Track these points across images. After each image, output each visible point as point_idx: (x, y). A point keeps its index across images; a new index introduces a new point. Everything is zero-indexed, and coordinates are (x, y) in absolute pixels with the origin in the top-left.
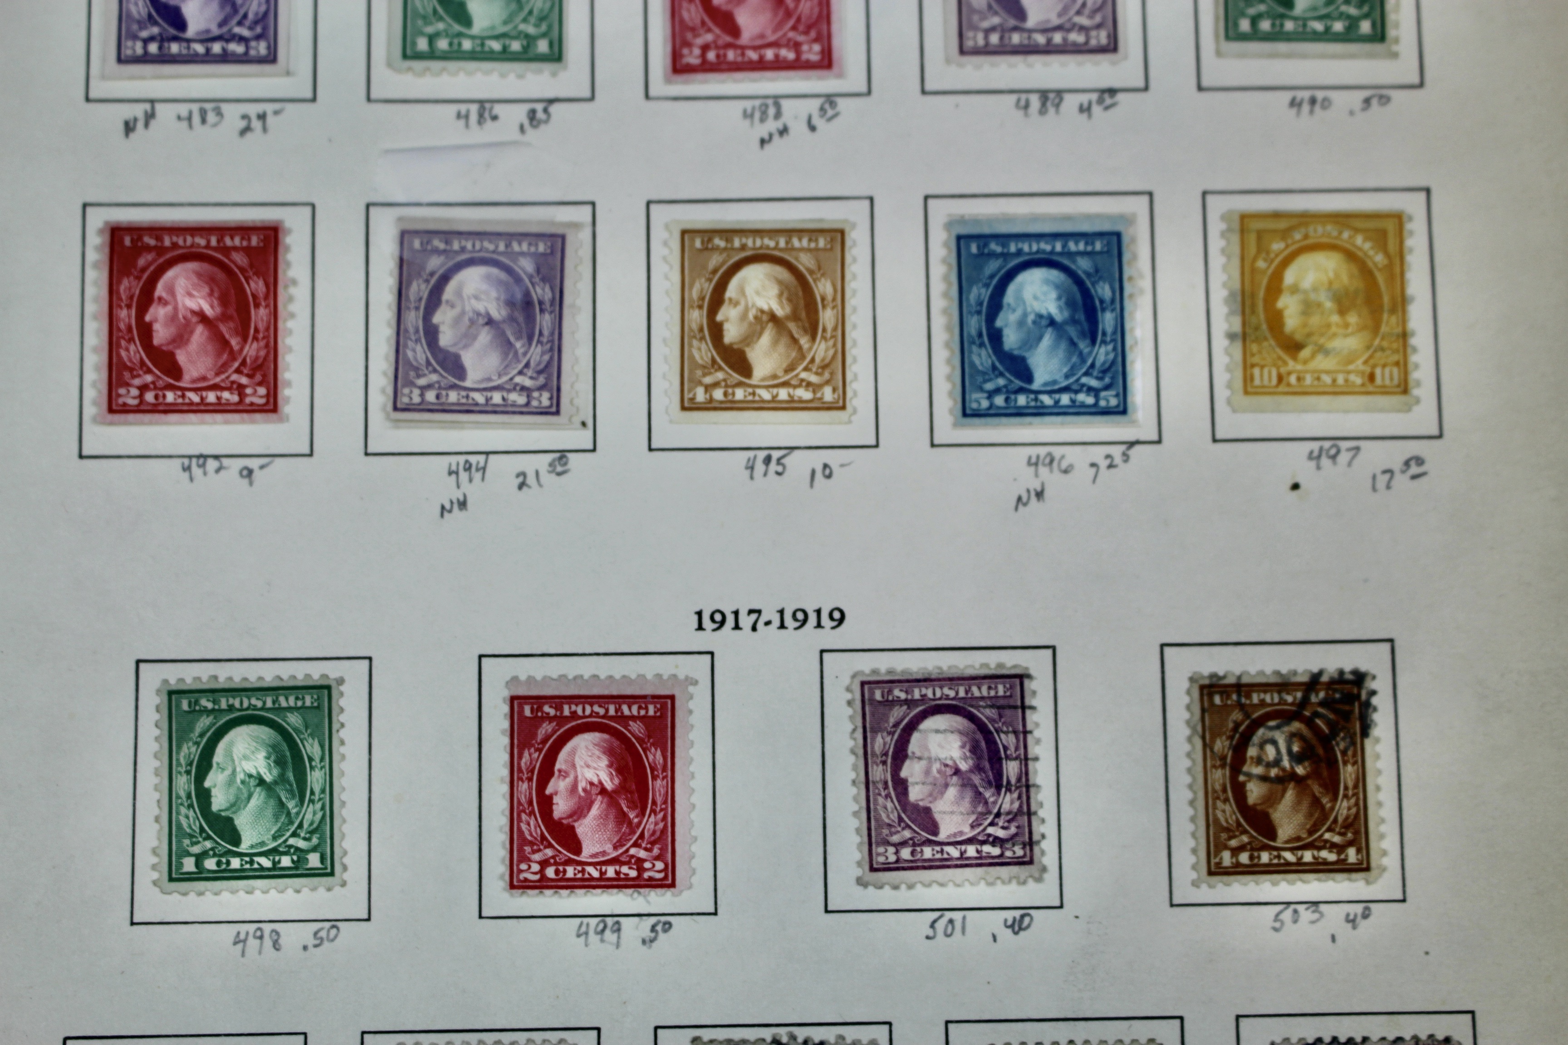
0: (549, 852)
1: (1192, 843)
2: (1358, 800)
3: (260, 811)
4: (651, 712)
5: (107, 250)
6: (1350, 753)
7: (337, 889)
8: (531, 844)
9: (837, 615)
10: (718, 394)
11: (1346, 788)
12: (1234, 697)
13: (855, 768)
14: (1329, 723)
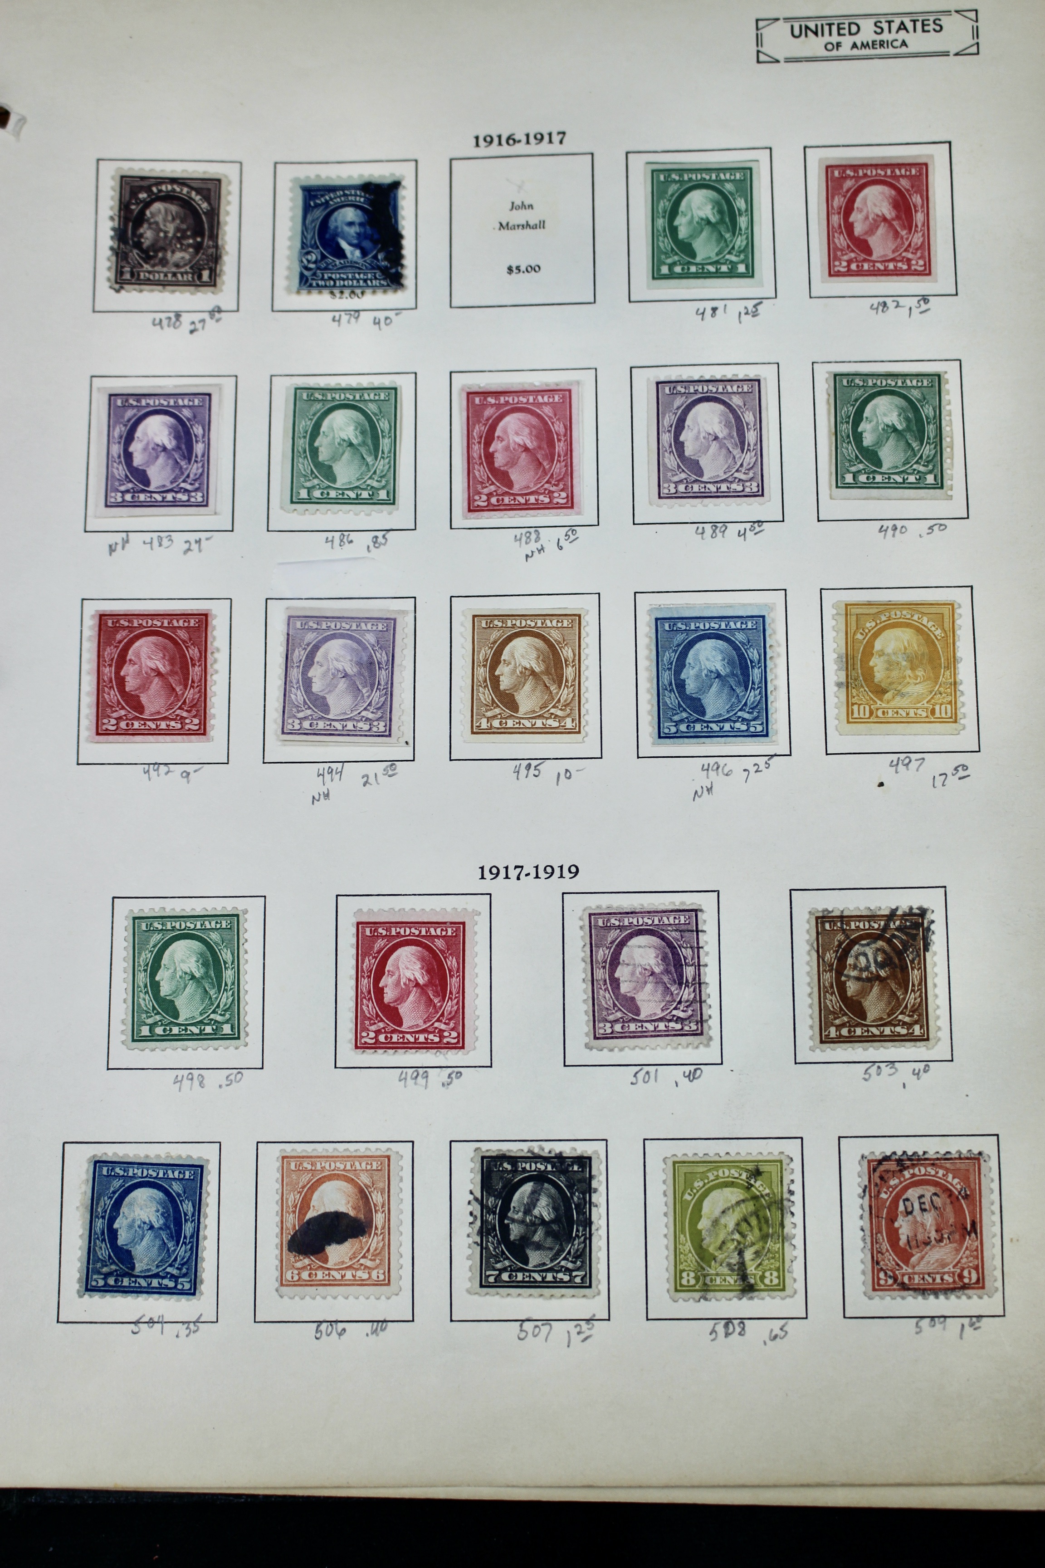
0: (381, 1025)
1: (810, 1022)
2: (921, 992)
3: (192, 996)
4: (449, 933)
5: (97, 629)
6: (916, 962)
7: (242, 1048)
8: (370, 1019)
9: (573, 869)
10: (496, 723)
11: (913, 985)
12: (839, 924)
13: (585, 971)
14: (901, 941)
